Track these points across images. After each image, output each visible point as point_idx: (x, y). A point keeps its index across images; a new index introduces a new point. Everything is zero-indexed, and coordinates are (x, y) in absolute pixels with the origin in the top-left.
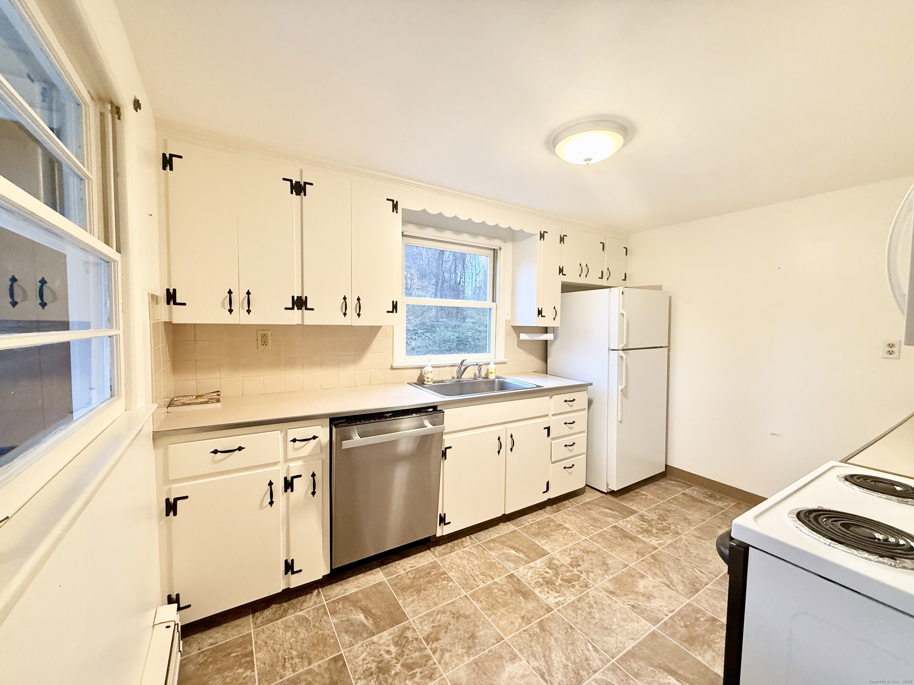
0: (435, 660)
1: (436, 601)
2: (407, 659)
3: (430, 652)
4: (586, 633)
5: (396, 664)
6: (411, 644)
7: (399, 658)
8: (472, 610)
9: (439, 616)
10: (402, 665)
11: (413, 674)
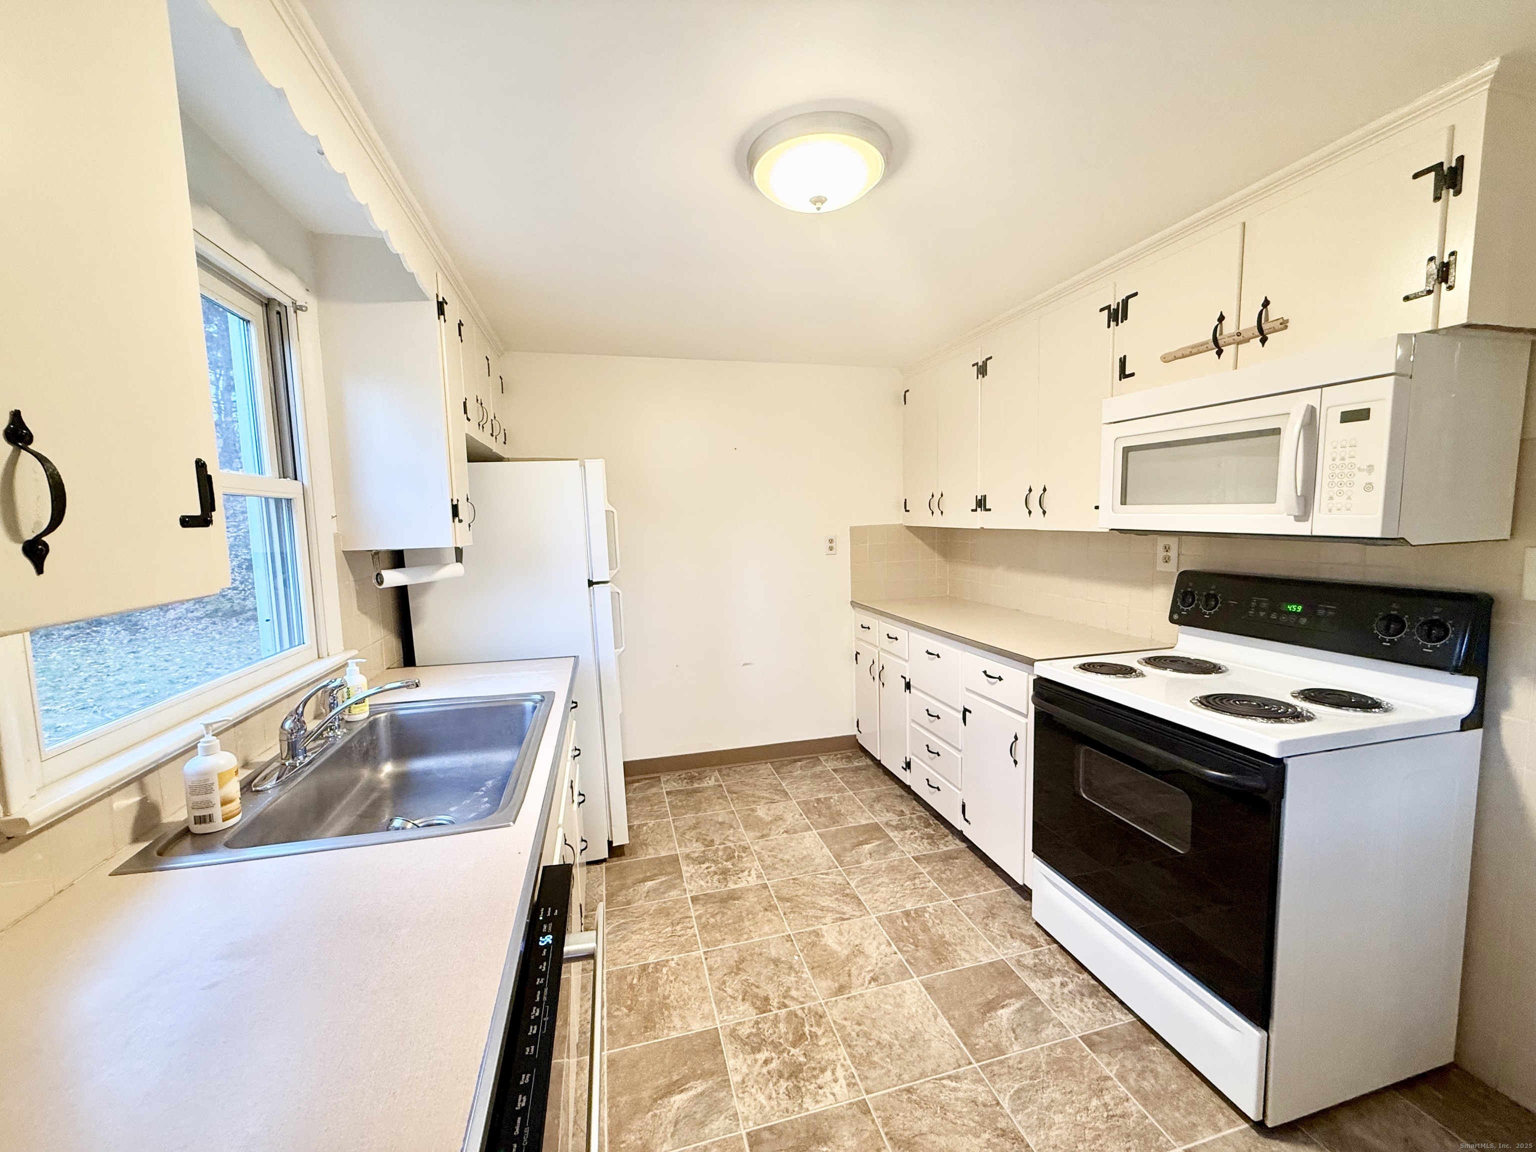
0: (797, 1007)
1: (698, 987)
2: (787, 1040)
3: (784, 1011)
4: (805, 873)
5: (790, 1054)
6: (764, 1030)
7: (781, 1049)
8: (734, 952)
9: (727, 989)
10: (794, 1047)
11: (810, 1035)
